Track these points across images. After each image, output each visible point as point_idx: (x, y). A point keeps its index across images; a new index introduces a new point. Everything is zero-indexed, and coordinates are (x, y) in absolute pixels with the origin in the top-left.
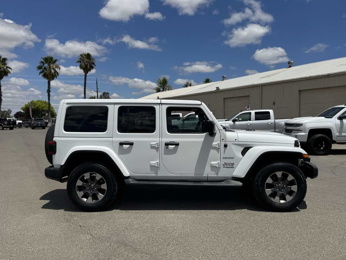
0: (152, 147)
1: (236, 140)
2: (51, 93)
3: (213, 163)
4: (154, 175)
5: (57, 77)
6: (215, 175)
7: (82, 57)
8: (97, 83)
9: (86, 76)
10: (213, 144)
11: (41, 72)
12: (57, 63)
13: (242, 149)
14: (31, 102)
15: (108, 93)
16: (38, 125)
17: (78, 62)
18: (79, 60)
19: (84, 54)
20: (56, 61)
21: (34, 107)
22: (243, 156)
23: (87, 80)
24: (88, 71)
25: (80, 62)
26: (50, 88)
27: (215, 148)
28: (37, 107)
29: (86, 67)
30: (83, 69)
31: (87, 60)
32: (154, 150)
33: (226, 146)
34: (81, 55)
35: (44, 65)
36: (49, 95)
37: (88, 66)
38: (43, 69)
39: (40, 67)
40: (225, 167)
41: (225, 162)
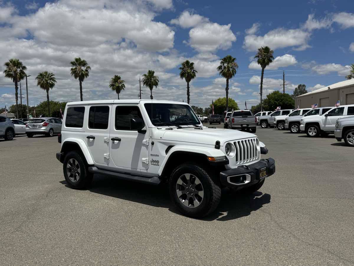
0: (105, 142)
1: (161, 138)
2: (229, 91)
3: (143, 159)
4: (106, 165)
5: (235, 75)
6: (145, 171)
7: (260, 51)
8: (284, 76)
9: (263, 70)
10: (143, 141)
11: (221, 72)
12: (235, 61)
13: (166, 147)
14: (218, 100)
15: (304, 86)
16: (214, 120)
17: (256, 57)
18: (256, 55)
19: (263, 48)
20: (234, 59)
21: (220, 104)
22: (166, 154)
23: (264, 75)
24: (266, 65)
25: (258, 56)
26: (228, 86)
27: (144, 145)
28: (222, 104)
29: (264, 61)
30: (261, 64)
31: (265, 54)
32: (106, 144)
33: (153, 144)
34: (259, 50)
35: (224, 65)
36: (227, 93)
37: (266, 60)
38: (223, 69)
39: (220, 68)
40: (152, 164)
41: (152, 159)
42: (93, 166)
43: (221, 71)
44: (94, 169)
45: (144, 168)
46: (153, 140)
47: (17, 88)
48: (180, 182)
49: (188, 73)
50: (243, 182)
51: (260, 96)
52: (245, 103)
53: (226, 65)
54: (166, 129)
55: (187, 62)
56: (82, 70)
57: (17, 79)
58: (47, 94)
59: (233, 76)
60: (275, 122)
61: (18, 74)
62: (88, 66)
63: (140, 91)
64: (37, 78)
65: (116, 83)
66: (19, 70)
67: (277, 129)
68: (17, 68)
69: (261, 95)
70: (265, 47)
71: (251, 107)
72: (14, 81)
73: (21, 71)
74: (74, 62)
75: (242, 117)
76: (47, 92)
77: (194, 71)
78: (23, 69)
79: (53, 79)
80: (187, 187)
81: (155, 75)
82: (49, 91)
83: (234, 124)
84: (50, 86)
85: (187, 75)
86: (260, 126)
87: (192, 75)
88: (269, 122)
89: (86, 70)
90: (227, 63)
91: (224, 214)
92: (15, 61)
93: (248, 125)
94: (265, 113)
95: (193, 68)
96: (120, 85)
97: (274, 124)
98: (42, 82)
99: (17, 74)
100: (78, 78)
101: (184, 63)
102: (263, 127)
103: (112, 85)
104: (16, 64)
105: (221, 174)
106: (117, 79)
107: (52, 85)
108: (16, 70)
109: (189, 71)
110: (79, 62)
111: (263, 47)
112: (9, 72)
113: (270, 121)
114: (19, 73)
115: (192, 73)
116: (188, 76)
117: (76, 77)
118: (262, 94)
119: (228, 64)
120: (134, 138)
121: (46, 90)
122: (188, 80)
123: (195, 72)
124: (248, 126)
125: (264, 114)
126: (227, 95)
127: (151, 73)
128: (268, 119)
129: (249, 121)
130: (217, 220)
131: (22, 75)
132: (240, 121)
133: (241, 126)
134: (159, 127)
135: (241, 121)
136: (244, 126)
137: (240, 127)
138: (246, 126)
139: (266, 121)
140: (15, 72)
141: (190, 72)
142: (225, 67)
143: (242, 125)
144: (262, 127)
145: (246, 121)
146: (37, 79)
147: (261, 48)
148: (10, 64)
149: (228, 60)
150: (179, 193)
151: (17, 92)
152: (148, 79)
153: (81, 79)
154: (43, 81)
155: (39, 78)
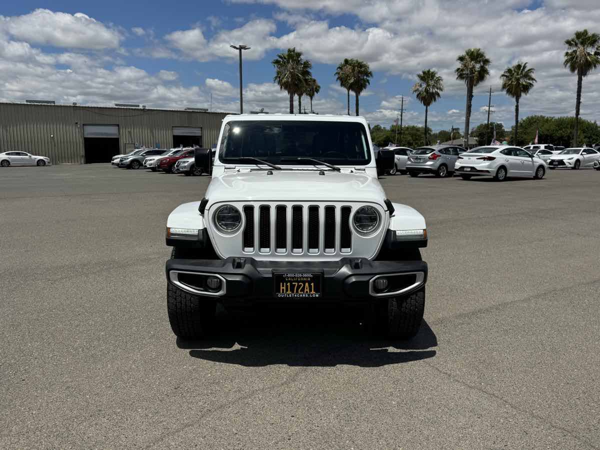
47: (470, 96)
56: (589, 54)
57: (473, 82)
58: (515, 105)
61: (476, 73)
64: (503, 75)
66: (478, 66)
68: (475, 62)
72: (467, 85)
73: (481, 67)
74: (573, 40)
76: (517, 101)
78: (484, 64)
79: (529, 76)
82: (520, 100)
84: (522, 89)
89: (596, 54)
92: (473, 52)
98: (510, 83)
99: (474, 74)
100: (576, 72)
104: (476, 56)
107: (526, 88)
108: (474, 67)
110: (584, 39)
112: (462, 70)
114: (478, 71)
117: (573, 69)
121: (515, 97)
131: (482, 74)
140: (472, 69)
146: (502, 77)
148: (466, 57)
151: (470, 103)
153: (582, 73)
154: (512, 82)
155: (506, 76)
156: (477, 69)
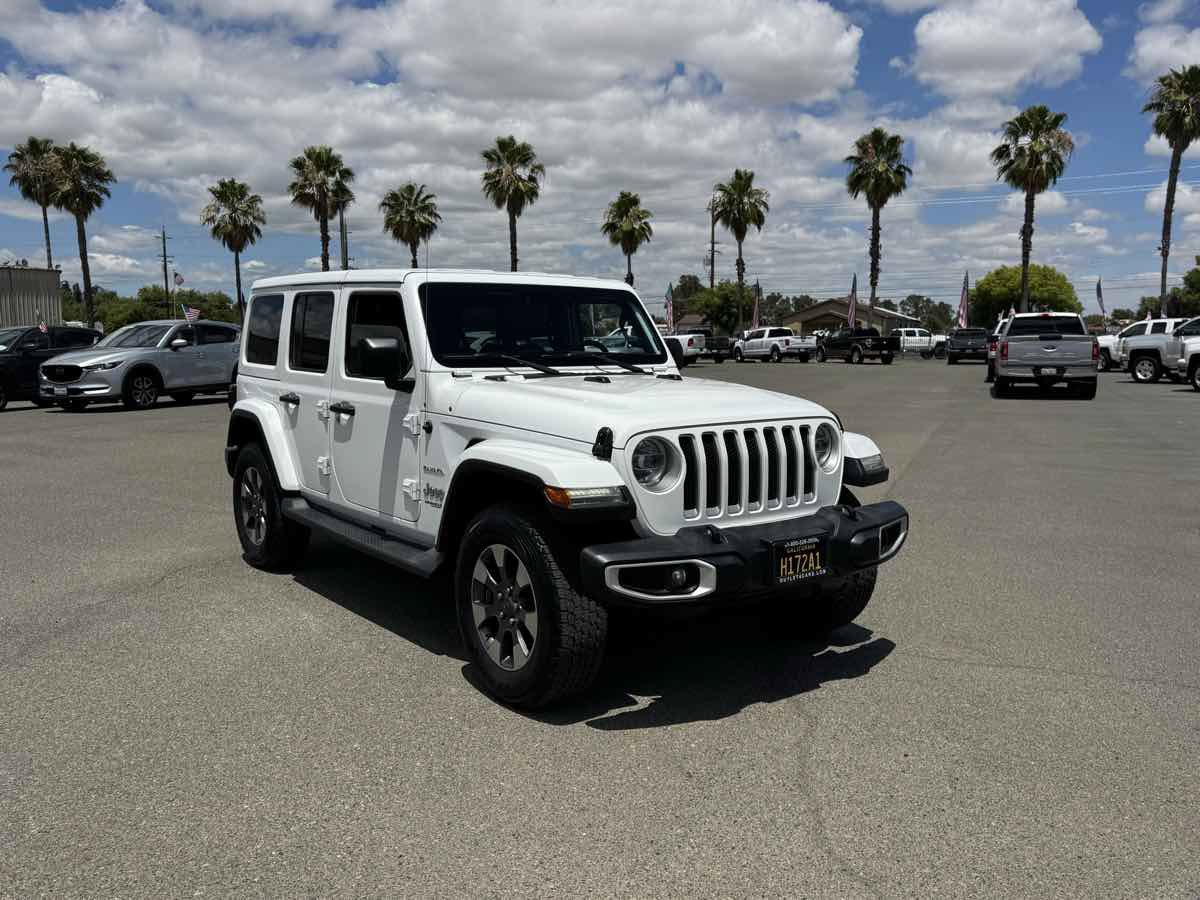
0: (320, 416)
1: (450, 409)
2: (1034, 239)
4: (325, 495)
5: (1058, 179)
6: (412, 525)
7: (1166, 85)
9: (1176, 160)
10: (405, 419)
11: (1004, 169)
12: (1063, 127)
13: (464, 442)
16: (963, 350)
17: (1150, 107)
18: (1154, 102)
19: (1177, 75)
20: (1058, 119)
21: (1004, 289)
23: (1179, 177)
24: (1189, 141)
25: (1159, 106)
26: (1032, 221)
27: (408, 432)
28: (1012, 290)
29: (1179, 121)
30: (1167, 137)
31: (1183, 95)
32: (322, 425)
33: (428, 428)
34: (1162, 80)
35: (1016, 141)
36: (1027, 246)
37: (1187, 120)
38: (1012, 157)
39: (1001, 153)
40: (428, 502)
41: (428, 485)
42: (296, 494)
43: (1003, 163)
44: (299, 505)
45: (408, 515)
46: (432, 418)
47: (325, 239)
48: (481, 573)
49: (878, 175)
50: (684, 587)
51: (1162, 258)
52: (1095, 287)
53: (1025, 141)
54: (487, 378)
55: (877, 136)
56: (520, 179)
57: (326, 211)
58: (412, 257)
59: (1051, 182)
60: (1183, 361)
61: (330, 194)
62: (536, 162)
63: (713, 243)
64: (384, 204)
65: (624, 218)
66: (331, 180)
67: (1191, 387)
68: (326, 174)
69: (1163, 254)
70: (1187, 69)
71: (1139, 302)
72: (317, 217)
73: (338, 183)
74: (494, 152)
75: (1041, 339)
76: (414, 252)
77: (900, 166)
78: (342, 176)
79: (428, 209)
80: (500, 595)
81: (755, 185)
82: (418, 250)
83: (1003, 366)
84: (420, 231)
85: (873, 181)
86: (1130, 375)
87: (894, 181)
88: (1166, 358)
89: (532, 179)
90: (1031, 133)
91: (635, 703)
92: (320, 153)
93: (1061, 369)
94: (1164, 324)
95: (896, 156)
96: (637, 227)
97: (1181, 368)
98: (398, 218)
99: (325, 195)
100: (505, 207)
101: (865, 141)
102: (1140, 376)
103: (610, 227)
104: (325, 161)
105: (586, 554)
106: (626, 204)
107: (427, 230)
108: (324, 183)
109: (880, 168)
110: (510, 152)
111: (1181, 72)
112: (303, 187)
113: (1169, 356)
114: (332, 191)
115: (892, 176)
116: (877, 185)
117: (498, 203)
118: (1167, 253)
119: (1034, 138)
120: (384, 407)
121: (409, 245)
122: (877, 201)
123: (903, 170)
124: (1064, 371)
125: (1159, 328)
126: (1026, 255)
127: (743, 181)
128: (1164, 347)
129: (1069, 355)
130: (587, 724)
131: (342, 196)
132: (1030, 355)
133: (1034, 371)
134: (459, 371)
135: (1033, 355)
136: (1046, 371)
137: (1032, 375)
138: (1053, 371)
139: (1152, 354)
140: (321, 186)
141: (887, 170)
142: (1021, 150)
143: (1037, 369)
144: (1135, 376)
145: (1057, 355)
146: (382, 208)
147: (1171, 73)
148: (308, 162)
149: (1035, 121)
150: (479, 613)
151: (326, 250)
152: (731, 202)
153: (515, 210)
154: (401, 217)
155: (389, 205)
156: (330, 187)
